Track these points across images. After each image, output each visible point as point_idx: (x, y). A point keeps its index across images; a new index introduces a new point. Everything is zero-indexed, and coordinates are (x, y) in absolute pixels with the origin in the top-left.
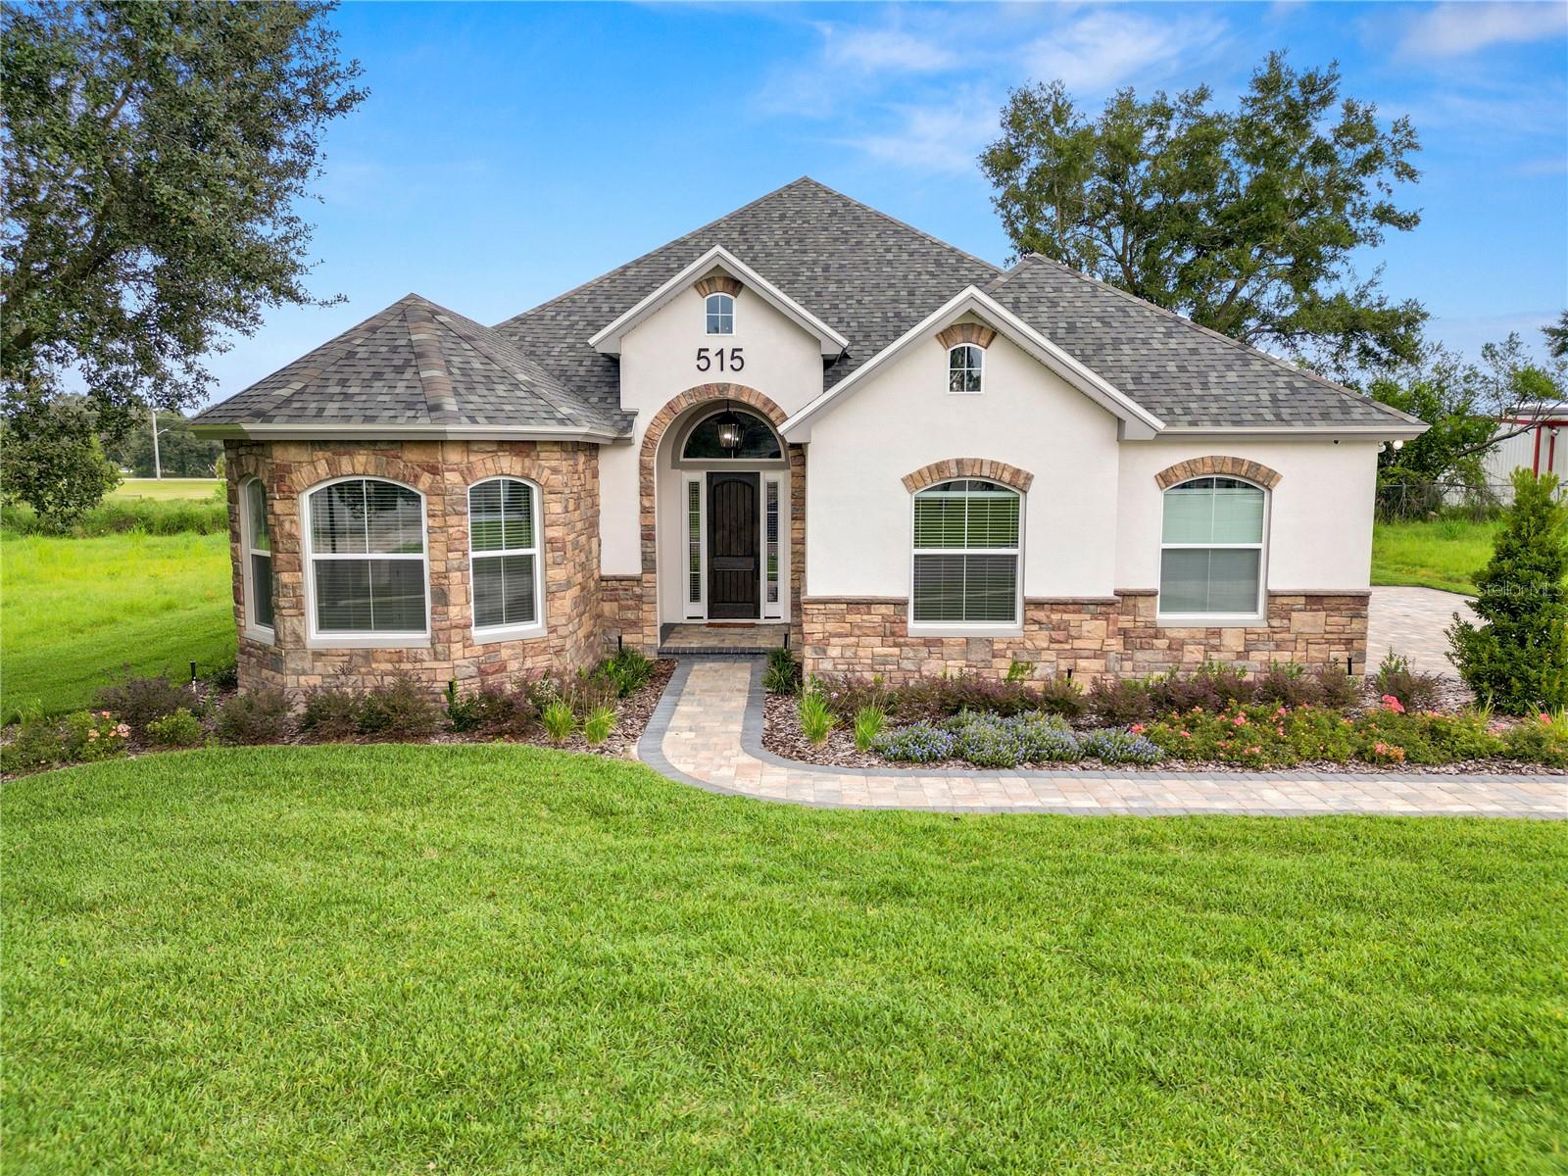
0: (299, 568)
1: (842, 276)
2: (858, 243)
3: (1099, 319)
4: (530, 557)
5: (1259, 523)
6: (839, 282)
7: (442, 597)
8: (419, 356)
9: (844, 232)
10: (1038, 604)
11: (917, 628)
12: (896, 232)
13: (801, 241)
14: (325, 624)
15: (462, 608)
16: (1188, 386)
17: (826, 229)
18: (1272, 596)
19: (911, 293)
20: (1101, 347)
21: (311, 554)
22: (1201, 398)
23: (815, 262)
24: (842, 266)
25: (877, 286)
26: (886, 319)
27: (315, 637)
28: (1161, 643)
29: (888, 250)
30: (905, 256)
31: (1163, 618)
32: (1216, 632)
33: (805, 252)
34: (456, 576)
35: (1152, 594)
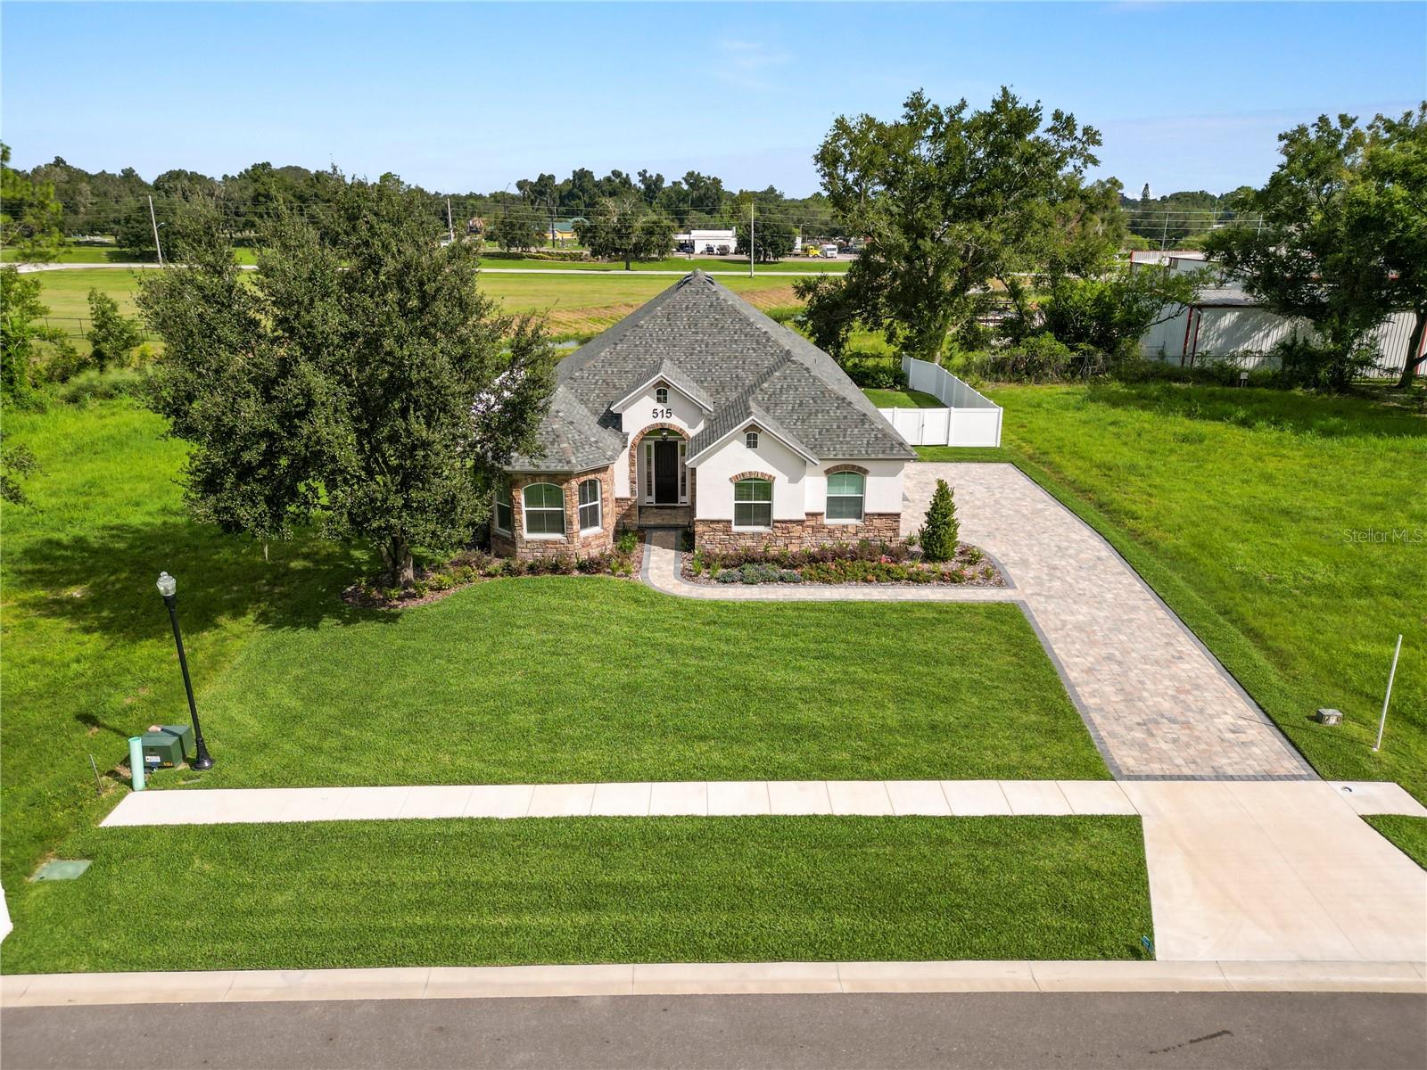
0: (520, 513)
1: (714, 350)
2: (722, 327)
3: (813, 398)
4: (596, 506)
5: (862, 489)
6: (712, 354)
7: (571, 523)
8: (558, 436)
9: (716, 319)
10: (778, 522)
11: (735, 529)
12: (740, 320)
13: (696, 325)
14: (530, 530)
15: (576, 526)
16: (838, 436)
17: (707, 317)
18: (866, 515)
19: (744, 363)
20: (811, 414)
21: (524, 509)
22: (841, 442)
23: (702, 341)
24: (714, 344)
25: (729, 357)
26: (732, 379)
27: (527, 536)
28: (826, 530)
29: (735, 333)
30: (743, 338)
31: (827, 521)
32: (847, 526)
33: (697, 333)
34: (575, 516)
35: (822, 514)
